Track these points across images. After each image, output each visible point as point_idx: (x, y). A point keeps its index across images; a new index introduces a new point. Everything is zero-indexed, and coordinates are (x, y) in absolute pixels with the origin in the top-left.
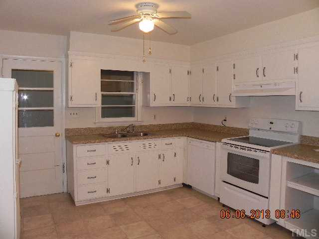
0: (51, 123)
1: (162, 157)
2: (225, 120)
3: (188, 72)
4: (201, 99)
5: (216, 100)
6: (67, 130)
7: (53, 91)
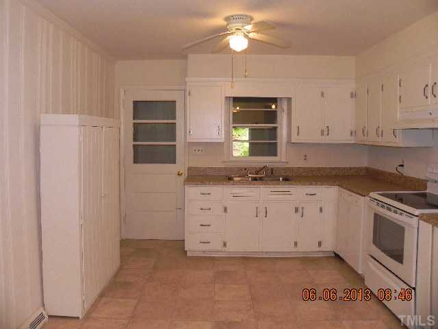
0: (173, 161)
1: (300, 210)
2: (402, 166)
3: (352, 94)
4: (365, 133)
5: (380, 136)
6: (189, 169)
7: (175, 123)
